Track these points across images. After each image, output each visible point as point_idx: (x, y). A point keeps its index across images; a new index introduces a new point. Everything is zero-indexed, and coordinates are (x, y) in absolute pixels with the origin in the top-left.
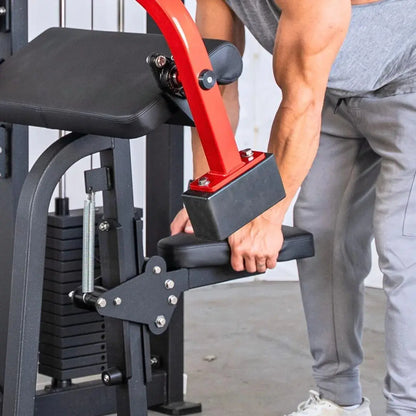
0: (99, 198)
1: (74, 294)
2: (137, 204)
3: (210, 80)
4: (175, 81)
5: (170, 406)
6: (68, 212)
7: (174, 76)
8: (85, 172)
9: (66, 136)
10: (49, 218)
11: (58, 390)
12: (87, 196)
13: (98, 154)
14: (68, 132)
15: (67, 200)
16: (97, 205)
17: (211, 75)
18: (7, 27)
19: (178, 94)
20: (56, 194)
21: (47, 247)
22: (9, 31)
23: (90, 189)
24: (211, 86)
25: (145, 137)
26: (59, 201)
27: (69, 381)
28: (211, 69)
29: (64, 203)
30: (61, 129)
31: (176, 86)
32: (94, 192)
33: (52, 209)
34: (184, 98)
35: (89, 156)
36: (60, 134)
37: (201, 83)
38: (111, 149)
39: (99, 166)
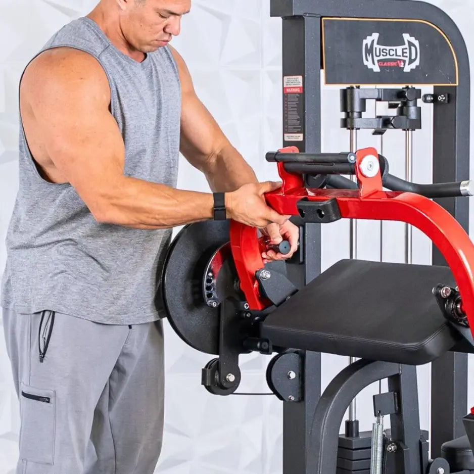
0: (386, 421)
2: (422, 428)
4: (459, 311)
6: (358, 433)
7: (459, 306)
8: (374, 396)
9: (356, 363)
10: (341, 440)
12: (376, 419)
13: (387, 379)
14: (358, 359)
15: (357, 422)
16: (385, 428)
18: (301, 260)
19: (462, 323)
20: (346, 417)
21: (337, 467)
22: (304, 263)
23: (378, 413)
25: (430, 363)
26: (349, 424)
29: (354, 425)
30: (351, 355)
31: (460, 315)
32: (383, 415)
33: (342, 431)
34: (467, 326)
35: (378, 381)
36: (351, 360)
38: (398, 375)
39: (387, 391)
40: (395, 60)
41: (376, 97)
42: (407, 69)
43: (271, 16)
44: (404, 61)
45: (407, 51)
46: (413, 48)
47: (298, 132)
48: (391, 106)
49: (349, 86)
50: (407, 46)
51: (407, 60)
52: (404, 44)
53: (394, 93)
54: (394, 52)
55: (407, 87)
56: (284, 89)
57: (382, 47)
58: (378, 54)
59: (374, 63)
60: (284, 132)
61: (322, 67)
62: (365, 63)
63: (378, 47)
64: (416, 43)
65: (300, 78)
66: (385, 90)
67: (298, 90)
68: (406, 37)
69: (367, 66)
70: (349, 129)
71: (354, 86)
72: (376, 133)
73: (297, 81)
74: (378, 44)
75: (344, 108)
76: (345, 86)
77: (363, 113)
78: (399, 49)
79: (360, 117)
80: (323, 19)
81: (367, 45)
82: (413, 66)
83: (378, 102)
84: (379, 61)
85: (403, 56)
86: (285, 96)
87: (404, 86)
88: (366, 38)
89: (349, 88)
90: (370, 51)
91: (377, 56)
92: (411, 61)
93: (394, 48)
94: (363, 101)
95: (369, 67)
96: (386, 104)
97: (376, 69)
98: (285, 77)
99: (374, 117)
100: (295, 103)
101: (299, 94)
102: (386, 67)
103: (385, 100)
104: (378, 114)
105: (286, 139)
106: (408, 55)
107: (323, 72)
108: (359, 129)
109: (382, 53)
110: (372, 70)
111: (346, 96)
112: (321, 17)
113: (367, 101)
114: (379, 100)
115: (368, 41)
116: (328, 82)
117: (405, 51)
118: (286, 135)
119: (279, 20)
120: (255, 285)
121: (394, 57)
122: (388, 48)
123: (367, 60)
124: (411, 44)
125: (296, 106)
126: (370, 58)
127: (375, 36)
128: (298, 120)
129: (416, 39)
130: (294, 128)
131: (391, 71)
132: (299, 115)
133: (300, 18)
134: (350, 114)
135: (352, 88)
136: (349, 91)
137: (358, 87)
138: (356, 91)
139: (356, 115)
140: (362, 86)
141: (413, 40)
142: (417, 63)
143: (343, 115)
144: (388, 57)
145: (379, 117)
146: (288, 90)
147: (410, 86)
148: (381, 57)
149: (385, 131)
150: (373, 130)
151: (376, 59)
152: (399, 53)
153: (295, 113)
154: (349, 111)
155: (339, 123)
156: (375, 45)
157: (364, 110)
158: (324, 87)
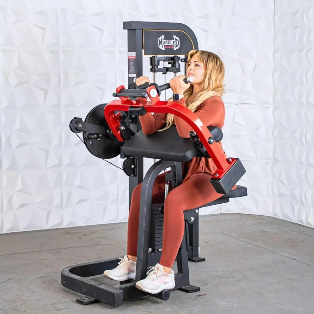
1: (161, 209)
3: (212, 141)
4: (199, 141)
5: (194, 259)
7: (199, 139)
11: (154, 253)
13: (170, 167)
17: (212, 139)
19: (200, 146)
24: (213, 142)
27: (158, 250)
28: (212, 137)
31: (200, 143)
37: (209, 142)
38: (175, 166)
40: (171, 46)
41: (164, 60)
42: (175, 49)
43: (124, 29)
44: (174, 46)
45: (175, 42)
46: (177, 41)
47: (134, 74)
48: (169, 63)
49: (153, 56)
50: (175, 40)
51: (175, 46)
52: (174, 39)
53: (170, 58)
54: (170, 43)
55: (175, 56)
56: (128, 57)
57: (166, 41)
58: (164, 43)
59: (162, 47)
60: (129, 73)
61: (143, 49)
62: (159, 47)
63: (164, 41)
64: (178, 39)
65: (135, 53)
66: (167, 57)
67: (134, 58)
68: (175, 37)
69: (160, 48)
70: (153, 72)
71: (155, 56)
72: (163, 74)
73: (133, 54)
74: (164, 39)
75: (151, 64)
76: (151, 56)
77: (158, 66)
78: (172, 41)
79: (157, 67)
80: (143, 30)
81: (160, 40)
82: (177, 48)
83: (164, 62)
84: (164, 46)
85: (173, 44)
86: (129, 60)
87: (174, 55)
88: (159, 37)
89: (153, 57)
90: (161, 42)
91: (164, 44)
92: (176, 46)
93: (170, 41)
94: (159, 61)
95: (161, 48)
96: (167, 62)
97: (163, 49)
98: (129, 53)
99: (163, 67)
100: (132, 62)
101: (134, 59)
102: (167, 48)
103: (167, 61)
104: (164, 67)
105: (129, 76)
106: (175, 43)
107: (143, 50)
108: (157, 72)
109: (165, 43)
110: (162, 49)
111: (152, 60)
112: (143, 29)
113: (160, 61)
114: (164, 61)
115: (160, 38)
116: (145, 54)
117: (174, 42)
118: (129, 75)
119: (126, 31)
120: (119, 132)
121: (170, 45)
122: (168, 41)
123: (160, 46)
124: (176, 40)
125: (133, 63)
126: (161, 45)
127: (163, 37)
128: (134, 69)
129: (178, 38)
130: (133, 72)
131: (169, 50)
132: (134, 67)
133: (134, 30)
134: (154, 67)
135: (154, 56)
136: (153, 58)
137: (156, 56)
138: (156, 57)
139: (156, 67)
140: (158, 56)
141: (177, 38)
142: (179, 47)
143: (151, 67)
144: (168, 44)
145: (165, 67)
146: (130, 58)
147: (176, 55)
148: (165, 45)
149: (167, 73)
150: (162, 73)
151: (163, 45)
152: (172, 43)
153: (133, 66)
154: (153, 65)
155: (149, 70)
156: (163, 40)
157: (159, 65)
158: (144, 56)
